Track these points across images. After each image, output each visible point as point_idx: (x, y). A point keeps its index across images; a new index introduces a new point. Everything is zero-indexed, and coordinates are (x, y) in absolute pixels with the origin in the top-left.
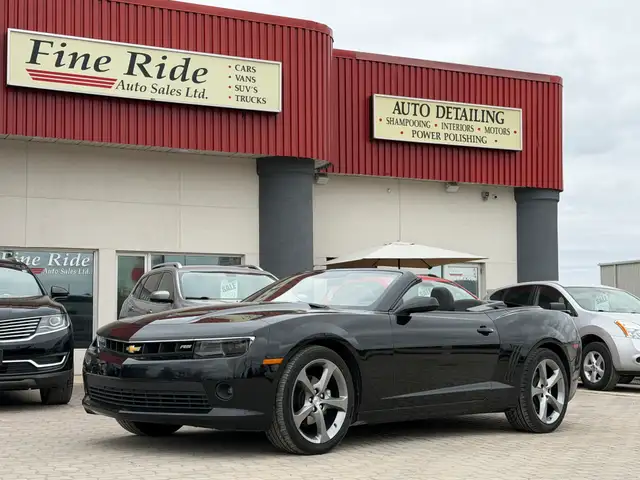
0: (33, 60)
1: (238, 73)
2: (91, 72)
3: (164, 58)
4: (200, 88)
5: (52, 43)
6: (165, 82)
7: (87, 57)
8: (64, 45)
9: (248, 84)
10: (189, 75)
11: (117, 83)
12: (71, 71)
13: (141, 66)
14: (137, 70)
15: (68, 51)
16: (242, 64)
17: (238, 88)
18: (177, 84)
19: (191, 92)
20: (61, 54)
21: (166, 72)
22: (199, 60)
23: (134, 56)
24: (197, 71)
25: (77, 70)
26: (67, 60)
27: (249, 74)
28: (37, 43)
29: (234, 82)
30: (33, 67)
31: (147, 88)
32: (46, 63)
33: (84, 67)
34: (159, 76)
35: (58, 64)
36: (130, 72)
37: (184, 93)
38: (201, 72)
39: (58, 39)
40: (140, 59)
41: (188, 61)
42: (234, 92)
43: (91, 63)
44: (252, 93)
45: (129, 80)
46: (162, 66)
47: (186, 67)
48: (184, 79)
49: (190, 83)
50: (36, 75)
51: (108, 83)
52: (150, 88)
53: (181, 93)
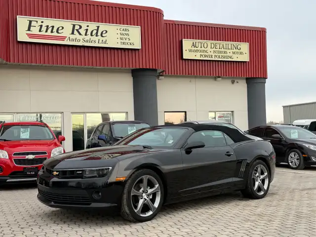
0: (29, 30)
1: (121, 32)
2: (55, 34)
3: (88, 26)
4: (104, 39)
5: (37, 21)
6: (88, 37)
7: (53, 27)
8: (42, 22)
9: (126, 37)
10: (99, 34)
11: (67, 38)
12: (46, 34)
13: (77, 30)
14: (75, 32)
15: (44, 25)
16: (123, 28)
17: (122, 39)
18: (94, 38)
19: (100, 42)
20: (41, 26)
21: (89, 33)
22: (103, 27)
23: (74, 26)
25: (49, 33)
26: (44, 29)
27: (126, 32)
28: (30, 22)
29: (119, 36)
30: (29, 32)
31: (80, 40)
32: (35, 30)
33: (52, 32)
34: (86, 35)
35: (40, 31)
36: (73, 33)
38: (105, 32)
39: (40, 19)
40: (77, 27)
41: (98, 27)
42: (119, 41)
43: (55, 30)
44: (127, 41)
45: (72, 37)
46: (87, 30)
47: (97, 30)
48: (97, 36)
49: (100, 37)
50: (31, 36)
51: (63, 38)
52: (82, 40)
53: (96, 42)
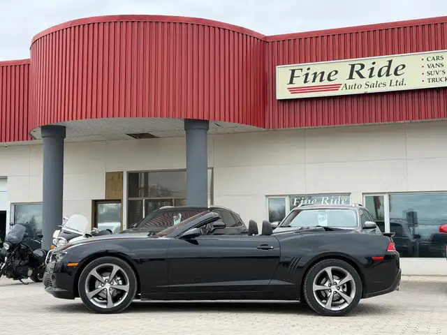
0: (291, 82)
1: (429, 63)
2: (326, 82)
3: (374, 63)
5: (302, 69)
6: (375, 78)
7: (323, 73)
8: (309, 69)
9: (437, 69)
10: (392, 71)
11: (342, 86)
12: (314, 84)
13: (358, 72)
14: (355, 75)
15: (311, 72)
16: (432, 55)
17: (429, 73)
18: (384, 79)
19: (394, 83)
20: (307, 75)
21: (375, 72)
22: (397, 60)
23: (353, 66)
24: (397, 67)
25: (317, 83)
26: (311, 77)
27: (438, 62)
28: (293, 71)
29: (426, 69)
30: (291, 86)
31: (361, 86)
32: (299, 82)
33: (321, 80)
34: (371, 76)
35: (305, 82)
36: (351, 77)
37: (388, 84)
38: (400, 68)
39: (305, 66)
40: (357, 68)
41: (390, 62)
42: (426, 77)
43: (325, 77)
44: (441, 75)
45: (351, 82)
46: (372, 69)
47: (389, 67)
48: (388, 75)
49: (392, 77)
50: (292, 90)
51: (337, 87)
52: (364, 86)
